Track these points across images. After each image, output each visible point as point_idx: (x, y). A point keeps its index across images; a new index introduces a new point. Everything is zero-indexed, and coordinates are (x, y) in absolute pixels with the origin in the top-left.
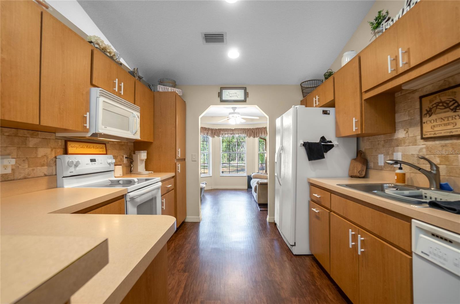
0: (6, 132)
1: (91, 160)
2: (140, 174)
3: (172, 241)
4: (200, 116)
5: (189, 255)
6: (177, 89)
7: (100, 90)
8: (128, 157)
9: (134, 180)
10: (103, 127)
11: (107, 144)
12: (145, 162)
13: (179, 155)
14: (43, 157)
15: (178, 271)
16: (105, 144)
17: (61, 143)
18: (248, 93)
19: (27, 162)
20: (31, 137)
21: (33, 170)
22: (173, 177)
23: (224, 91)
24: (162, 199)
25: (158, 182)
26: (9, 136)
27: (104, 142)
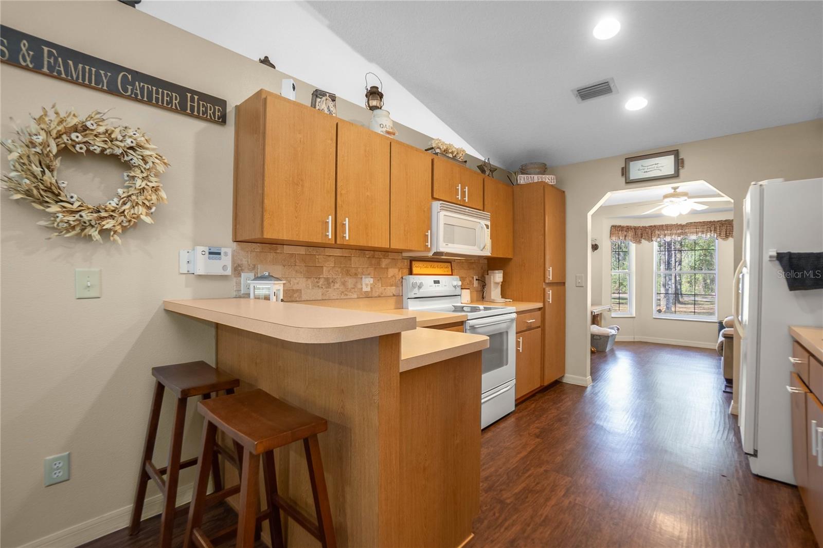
0: (367, 255)
1: (434, 281)
2: (493, 302)
3: (533, 402)
4: (588, 212)
5: (551, 423)
6: (548, 176)
7: (441, 204)
8: (479, 279)
9: (478, 307)
10: (445, 244)
11: (452, 263)
12: (501, 285)
13: (550, 277)
14: (392, 277)
15: (529, 434)
16: (451, 263)
17: (407, 263)
18: (682, 159)
19: (380, 282)
20: (384, 258)
21: (385, 289)
22: (540, 309)
23: (631, 163)
24: (517, 338)
25: (512, 313)
26: (369, 258)
27: (450, 260)
